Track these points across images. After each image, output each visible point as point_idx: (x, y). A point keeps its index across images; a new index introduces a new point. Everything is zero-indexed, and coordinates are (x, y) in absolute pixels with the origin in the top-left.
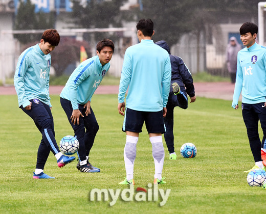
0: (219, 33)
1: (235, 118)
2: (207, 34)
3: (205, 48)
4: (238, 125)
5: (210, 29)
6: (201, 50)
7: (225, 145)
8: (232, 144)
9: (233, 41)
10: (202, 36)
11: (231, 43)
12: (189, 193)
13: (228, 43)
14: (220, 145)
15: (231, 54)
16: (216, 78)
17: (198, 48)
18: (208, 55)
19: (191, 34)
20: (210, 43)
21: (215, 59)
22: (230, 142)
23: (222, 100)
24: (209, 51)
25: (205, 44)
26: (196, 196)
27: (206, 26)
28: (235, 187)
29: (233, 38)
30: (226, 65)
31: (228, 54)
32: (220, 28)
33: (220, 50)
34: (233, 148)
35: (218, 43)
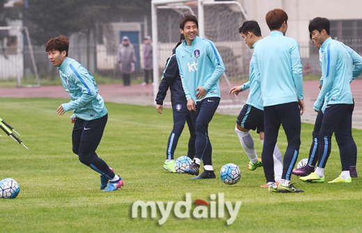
0: (110, 32)
1: (128, 122)
2: (98, 32)
3: (95, 48)
4: (132, 130)
5: (101, 28)
6: (92, 50)
7: (118, 151)
8: (125, 151)
9: (126, 40)
10: (92, 35)
11: (124, 42)
12: (80, 204)
13: (121, 43)
14: (113, 152)
15: (123, 54)
16: (107, 80)
17: (88, 48)
18: (99, 55)
19: (80, 33)
20: (101, 42)
21: (106, 60)
22: (123, 148)
23: (115, 104)
24: (100, 51)
25: (95, 44)
26: (87, 207)
27: (97, 25)
28: (129, 197)
29: (125, 38)
30: (117, 66)
31: (120, 54)
32: (111, 27)
33: (112, 50)
34: (127, 154)
35: (109, 43)
